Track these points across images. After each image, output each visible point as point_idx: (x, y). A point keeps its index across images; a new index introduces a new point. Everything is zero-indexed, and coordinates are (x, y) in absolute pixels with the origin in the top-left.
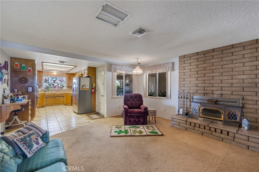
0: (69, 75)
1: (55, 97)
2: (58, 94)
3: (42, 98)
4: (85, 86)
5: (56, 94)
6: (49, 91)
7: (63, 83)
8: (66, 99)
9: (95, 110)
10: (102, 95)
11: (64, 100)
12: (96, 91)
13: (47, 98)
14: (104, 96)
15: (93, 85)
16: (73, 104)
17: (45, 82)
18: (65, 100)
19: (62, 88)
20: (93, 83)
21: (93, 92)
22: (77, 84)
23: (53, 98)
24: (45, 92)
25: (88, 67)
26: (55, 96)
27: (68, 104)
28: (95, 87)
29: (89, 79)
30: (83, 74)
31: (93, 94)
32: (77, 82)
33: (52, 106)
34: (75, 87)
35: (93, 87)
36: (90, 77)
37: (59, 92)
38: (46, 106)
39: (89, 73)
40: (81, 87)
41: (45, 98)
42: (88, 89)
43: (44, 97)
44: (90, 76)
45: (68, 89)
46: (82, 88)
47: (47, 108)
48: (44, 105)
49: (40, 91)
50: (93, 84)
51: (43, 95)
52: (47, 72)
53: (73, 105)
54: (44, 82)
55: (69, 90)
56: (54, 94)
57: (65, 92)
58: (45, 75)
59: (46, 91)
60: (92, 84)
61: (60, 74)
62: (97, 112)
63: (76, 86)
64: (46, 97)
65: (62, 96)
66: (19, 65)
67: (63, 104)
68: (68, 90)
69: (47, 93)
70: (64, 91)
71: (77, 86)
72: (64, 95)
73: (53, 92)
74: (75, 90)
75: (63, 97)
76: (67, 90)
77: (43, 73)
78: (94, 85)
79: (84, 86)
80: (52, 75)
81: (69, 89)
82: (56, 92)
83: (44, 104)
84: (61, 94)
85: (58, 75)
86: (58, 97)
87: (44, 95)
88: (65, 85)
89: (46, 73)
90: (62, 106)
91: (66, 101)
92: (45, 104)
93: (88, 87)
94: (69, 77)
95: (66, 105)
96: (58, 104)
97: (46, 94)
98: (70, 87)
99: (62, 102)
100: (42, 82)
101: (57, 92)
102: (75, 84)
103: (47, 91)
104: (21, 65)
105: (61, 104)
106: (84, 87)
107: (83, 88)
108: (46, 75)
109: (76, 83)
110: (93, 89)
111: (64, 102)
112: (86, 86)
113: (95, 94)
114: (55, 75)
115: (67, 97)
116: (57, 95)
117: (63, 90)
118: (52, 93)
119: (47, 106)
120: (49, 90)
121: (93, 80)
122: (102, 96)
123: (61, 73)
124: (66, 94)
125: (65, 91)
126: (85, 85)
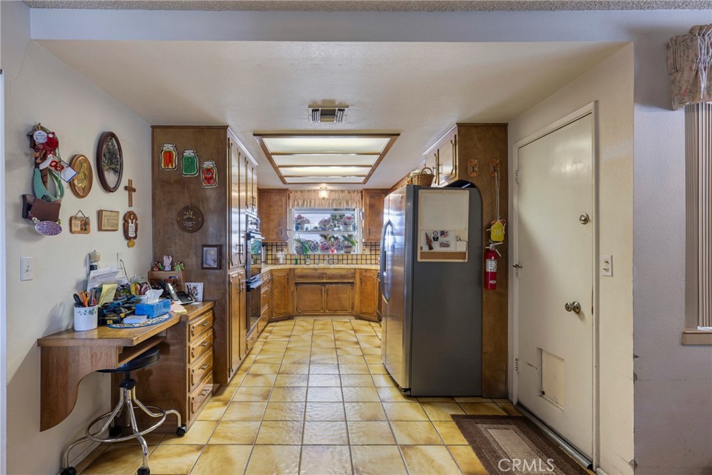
0: (371, 197)
1: (324, 283)
2: (334, 272)
3: (284, 288)
4: (441, 239)
5: (328, 272)
6: (308, 261)
7: (351, 228)
8: (362, 292)
9: (502, 387)
10: (570, 302)
11: (353, 299)
12: (512, 271)
13: (300, 287)
14: (596, 310)
15: (489, 233)
16: (386, 316)
17: (297, 228)
18: (357, 297)
19: (348, 250)
20: (493, 218)
21: (493, 275)
22: (399, 234)
23: (319, 286)
24: (296, 263)
25: (459, 125)
26: (325, 281)
27: (368, 313)
28: (505, 247)
29: (463, 196)
30: (431, 176)
31: (493, 286)
32: (400, 224)
33: (315, 318)
34: (393, 247)
35: (491, 247)
36: (473, 186)
37: (338, 266)
38: (296, 316)
39: (463, 162)
40: (422, 242)
41: (293, 288)
42: (462, 255)
43: (292, 282)
44: (473, 177)
45: (367, 252)
46: (426, 249)
47: (301, 323)
48: (290, 310)
49: (281, 261)
50: (490, 226)
51: (287, 274)
52: (302, 191)
53: (383, 319)
54: (295, 230)
55: (373, 257)
56: (319, 271)
57: (357, 266)
58: (296, 203)
59: (299, 261)
60: (485, 224)
61: (341, 195)
62: (519, 404)
63: (395, 239)
64: (297, 284)
65: (346, 280)
66: (174, 152)
67: (352, 315)
68: (369, 257)
69: (302, 267)
70: (355, 262)
71: (400, 239)
72: (354, 277)
73: (321, 265)
74: (393, 256)
75: (349, 286)
76: (364, 257)
77: (291, 195)
78: (497, 233)
79: (436, 239)
80: (317, 202)
81: (373, 252)
82: (328, 266)
83: (291, 307)
84: (344, 272)
85: (333, 200)
86: (334, 285)
87: (292, 275)
88: (358, 236)
89: (299, 193)
90: (346, 319)
91: (361, 302)
92: (293, 308)
93: (462, 247)
94: (372, 206)
95: (361, 319)
96: (333, 312)
97: (297, 272)
98: (373, 244)
99: (347, 304)
100: (287, 230)
101: (332, 266)
102: (392, 233)
103: (303, 262)
104: (180, 154)
105: (343, 313)
106: (437, 248)
107: (431, 248)
108: (298, 204)
109: (397, 227)
110: (488, 254)
111: (353, 304)
112: (450, 239)
113: (505, 285)
114: (324, 199)
115: (363, 284)
116: (330, 278)
117: (350, 257)
118: (315, 269)
119: (299, 315)
120: (308, 257)
121: (493, 203)
122: (576, 309)
123: (342, 191)
124: (361, 274)
125: (359, 262)
126: (443, 233)
